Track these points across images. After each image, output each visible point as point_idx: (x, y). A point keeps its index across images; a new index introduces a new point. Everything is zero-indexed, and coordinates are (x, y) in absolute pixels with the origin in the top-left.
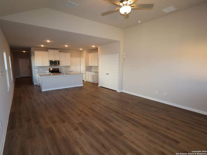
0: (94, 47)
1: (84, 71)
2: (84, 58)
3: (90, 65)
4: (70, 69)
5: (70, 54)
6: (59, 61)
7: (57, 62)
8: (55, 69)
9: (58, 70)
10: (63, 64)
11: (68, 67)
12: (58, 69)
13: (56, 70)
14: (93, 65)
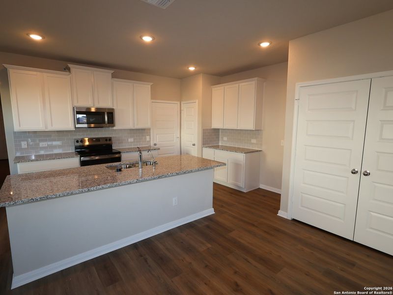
0: (267, 49)
1: (194, 145)
2: (197, 101)
3: (216, 125)
4: (148, 138)
5: (150, 86)
6: (113, 109)
7: (103, 114)
8: (98, 139)
9: (108, 142)
10: (124, 121)
11: (142, 132)
12: (110, 139)
13: (101, 142)
14: (227, 126)
